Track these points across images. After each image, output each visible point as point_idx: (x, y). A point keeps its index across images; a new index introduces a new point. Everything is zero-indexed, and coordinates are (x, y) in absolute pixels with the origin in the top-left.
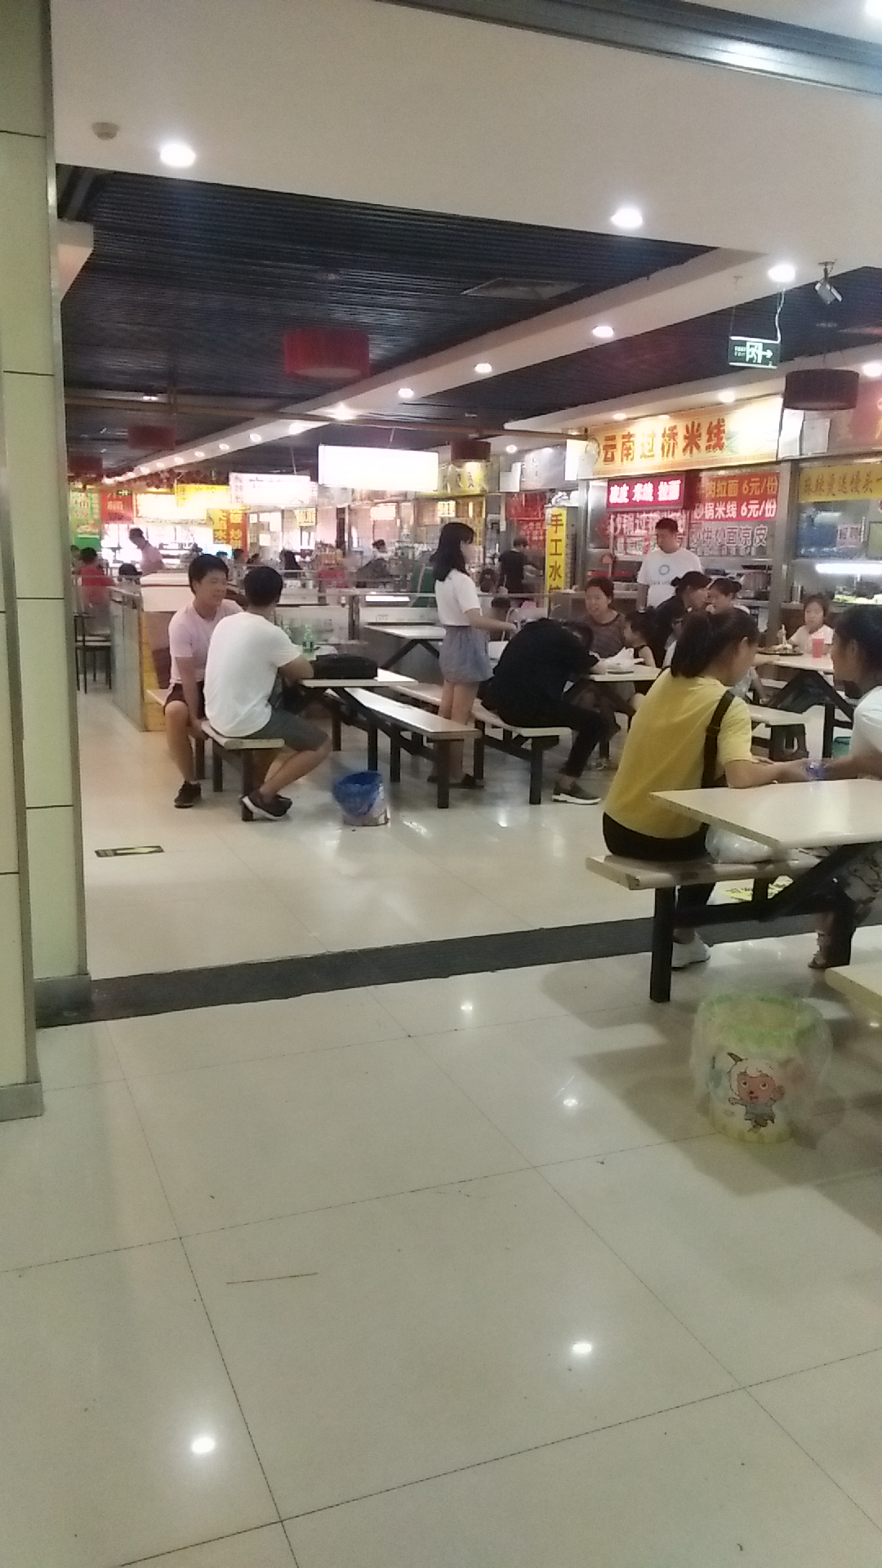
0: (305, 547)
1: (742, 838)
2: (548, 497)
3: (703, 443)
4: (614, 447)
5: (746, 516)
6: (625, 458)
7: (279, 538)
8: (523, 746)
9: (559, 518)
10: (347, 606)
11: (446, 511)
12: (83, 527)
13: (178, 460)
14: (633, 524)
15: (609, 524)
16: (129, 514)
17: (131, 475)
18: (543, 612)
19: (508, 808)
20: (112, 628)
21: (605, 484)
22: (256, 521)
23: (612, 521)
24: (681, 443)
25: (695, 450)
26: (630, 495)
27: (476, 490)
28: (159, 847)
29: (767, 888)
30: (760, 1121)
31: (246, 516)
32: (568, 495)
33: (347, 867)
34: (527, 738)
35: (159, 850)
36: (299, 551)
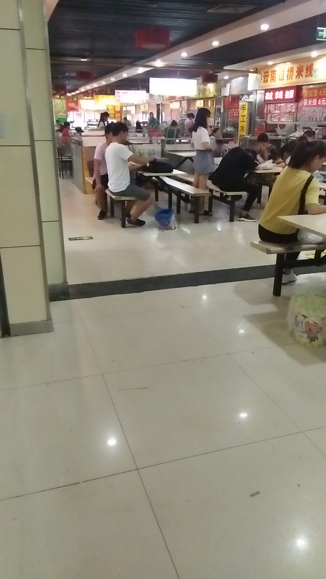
0: (144, 120)
1: (312, 234)
2: (240, 98)
3: (304, 74)
4: (268, 76)
5: (320, 105)
6: (272, 81)
7: (134, 117)
8: (228, 199)
9: (245, 106)
10: (161, 144)
11: (200, 104)
12: (60, 113)
13: (95, 85)
14: (274, 108)
15: (265, 108)
16: (76, 107)
17: (78, 92)
18: (237, 145)
19: (221, 223)
20: (72, 154)
21: (263, 92)
22: (125, 110)
23: (266, 107)
24: (295, 74)
25: (300, 77)
26: (274, 96)
27: (212, 95)
28: (91, 237)
29: (321, 253)
30: (312, 339)
31: (121, 108)
32: (249, 97)
33: (160, 245)
34: (230, 196)
35: (91, 238)
36: (142, 122)
